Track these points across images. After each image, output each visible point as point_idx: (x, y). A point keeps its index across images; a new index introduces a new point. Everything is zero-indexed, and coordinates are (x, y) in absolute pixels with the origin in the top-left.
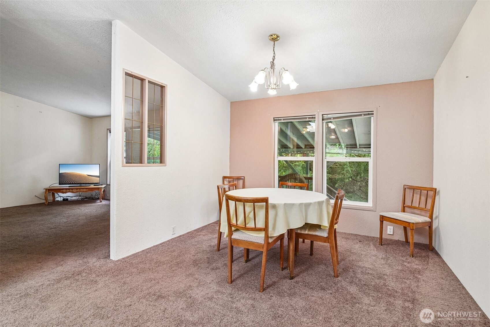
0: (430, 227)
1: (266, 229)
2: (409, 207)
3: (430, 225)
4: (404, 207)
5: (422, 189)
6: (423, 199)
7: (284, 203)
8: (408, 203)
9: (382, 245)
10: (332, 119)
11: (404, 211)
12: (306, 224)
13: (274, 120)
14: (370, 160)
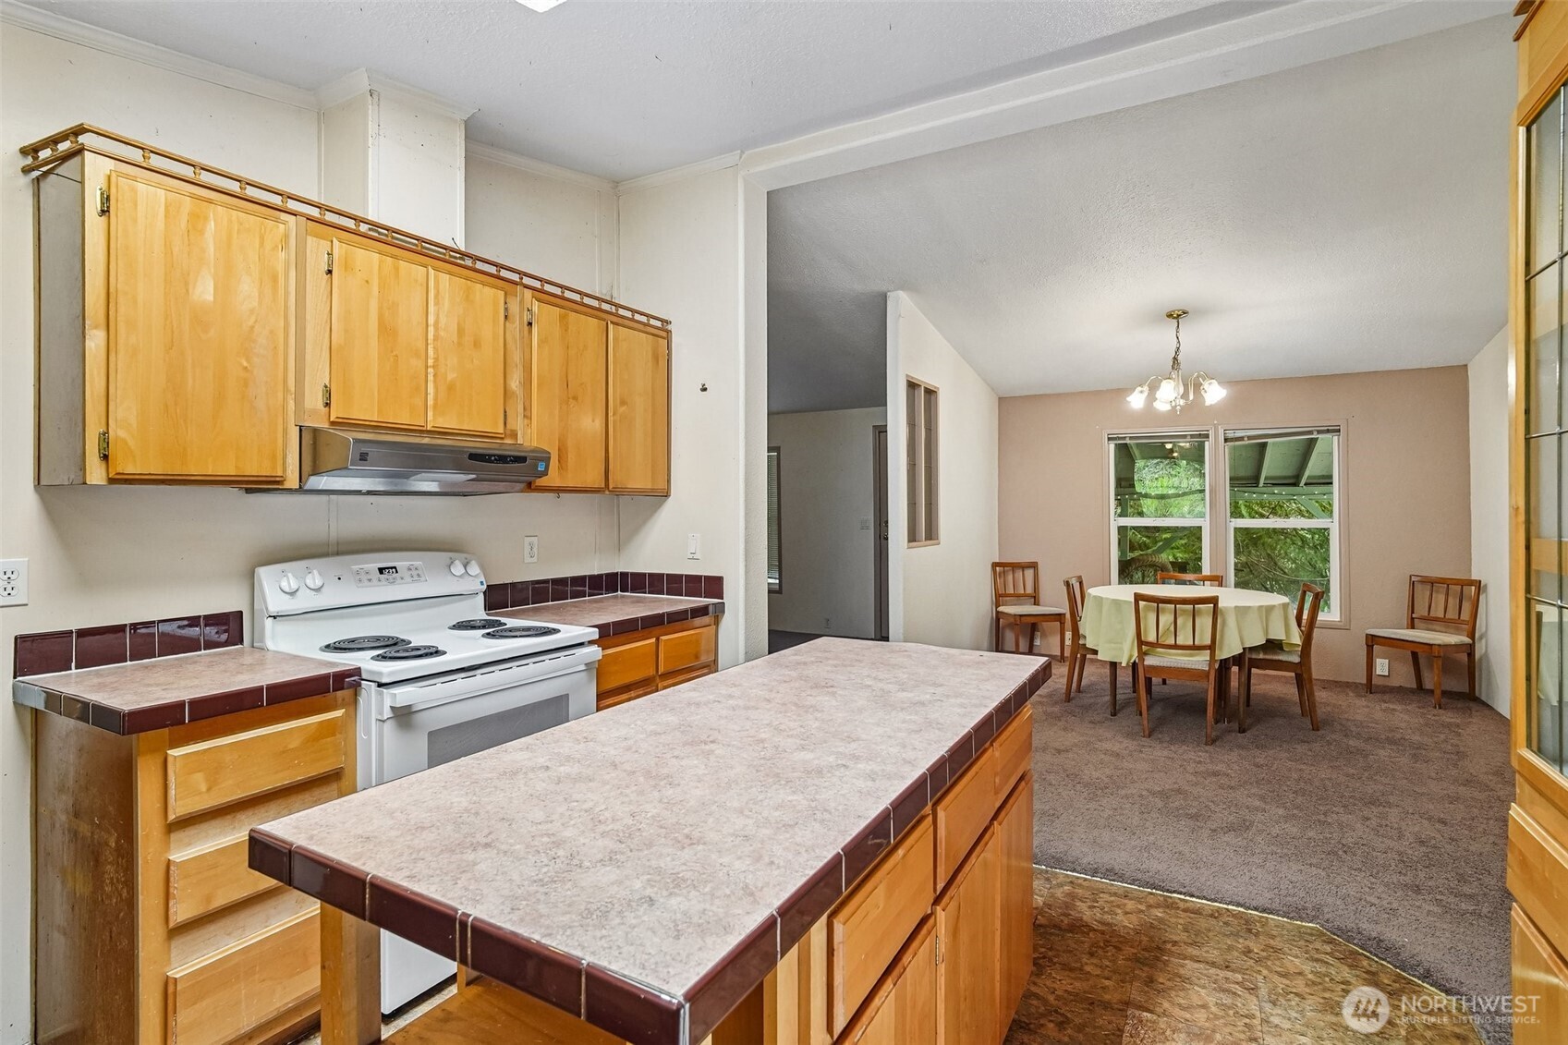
0: (1471, 655)
1: (1212, 647)
2: (1422, 619)
3: (1470, 650)
4: (1413, 619)
5: (1449, 582)
6: (1453, 602)
7: (1234, 605)
8: (1421, 610)
9: (1371, 693)
10: (1246, 439)
11: (1413, 627)
12: (1268, 641)
13: (1109, 439)
14: (1333, 525)
